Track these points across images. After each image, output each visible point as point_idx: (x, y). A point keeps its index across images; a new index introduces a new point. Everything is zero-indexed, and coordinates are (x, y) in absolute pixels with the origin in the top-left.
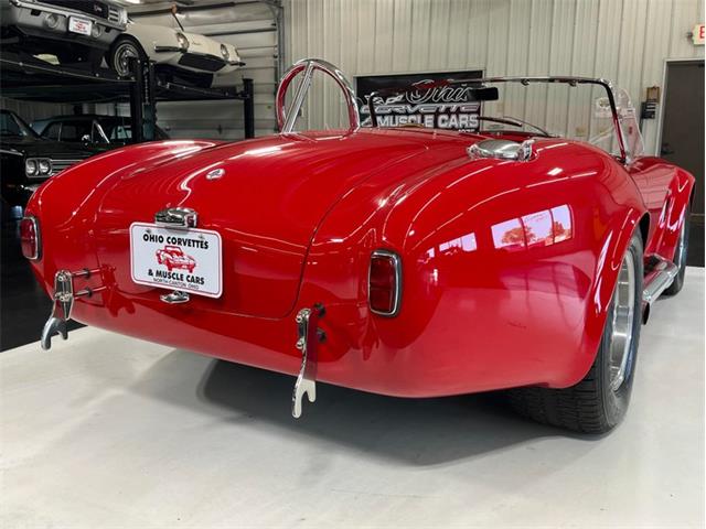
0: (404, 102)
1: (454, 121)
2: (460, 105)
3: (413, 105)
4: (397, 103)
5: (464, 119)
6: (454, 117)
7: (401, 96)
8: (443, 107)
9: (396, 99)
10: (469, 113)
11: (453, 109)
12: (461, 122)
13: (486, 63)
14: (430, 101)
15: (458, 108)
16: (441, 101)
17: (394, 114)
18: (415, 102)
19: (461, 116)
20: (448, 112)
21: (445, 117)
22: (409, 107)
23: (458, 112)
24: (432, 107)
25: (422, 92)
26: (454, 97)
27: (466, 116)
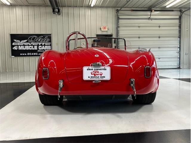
0: (27, 42)
1: (43, 48)
2: (45, 43)
3: (30, 43)
4: (25, 42)
5: (47, 47)
6: (43, 46)
7: (26, 40)
8: (40, 44)
9: (25, 41)
10: (48, 45)
11: (43, 44)
12: (46, 48)
13: (52, 32)
14: (36, 42)
15: (45, 44)
16: (39, 42)
17: (24, 45)
18: (31, 42)
19: (46, 46)
20: (41, 45)
21: (41, 46)
22: (29, 43)
23: (45, 45)
24: (37, 44)
25: (33, 39)
26: (43, 41)
27: (47, 46)
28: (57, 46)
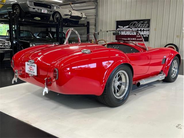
0: (129, 27)
1: (142, 33)
2: (144, 28)
3: (131, 28)
4: (127, 28)
5: (145, 33)
6: (142, 32)
7: (128, 26)
8: (139, 29)
9: (127, 27)
10: (146, 31)
11: (142, 30)
12: (144, 33)
13: (151, 17)
14: (136, 27)
15: (144, 29)
16: (139, 27)
17: (126, 31)
18: (132, 28)
19: (144, 32)
20: (141, 30)
21: (140, 32)
22: (130, 29)
23: (143, 30)
24: (136, 29)
25: (134, 25)
26: (142, 26)
27: (146, 32)
28: (155, 31)
